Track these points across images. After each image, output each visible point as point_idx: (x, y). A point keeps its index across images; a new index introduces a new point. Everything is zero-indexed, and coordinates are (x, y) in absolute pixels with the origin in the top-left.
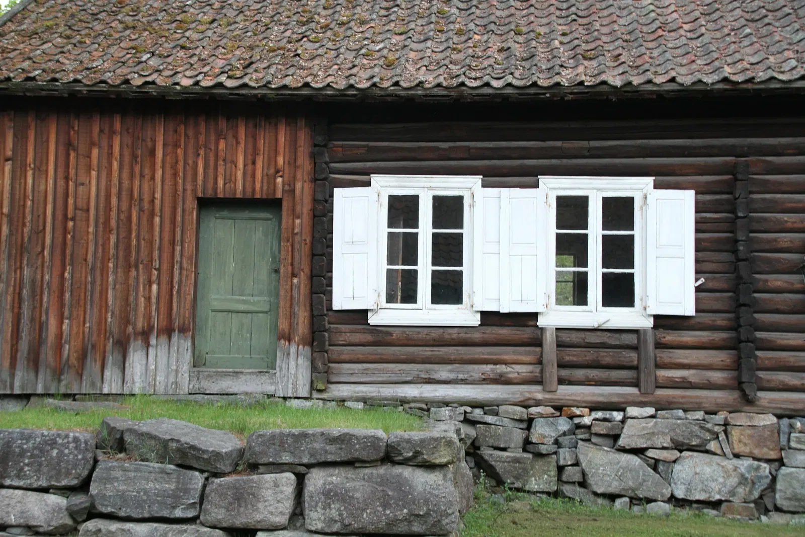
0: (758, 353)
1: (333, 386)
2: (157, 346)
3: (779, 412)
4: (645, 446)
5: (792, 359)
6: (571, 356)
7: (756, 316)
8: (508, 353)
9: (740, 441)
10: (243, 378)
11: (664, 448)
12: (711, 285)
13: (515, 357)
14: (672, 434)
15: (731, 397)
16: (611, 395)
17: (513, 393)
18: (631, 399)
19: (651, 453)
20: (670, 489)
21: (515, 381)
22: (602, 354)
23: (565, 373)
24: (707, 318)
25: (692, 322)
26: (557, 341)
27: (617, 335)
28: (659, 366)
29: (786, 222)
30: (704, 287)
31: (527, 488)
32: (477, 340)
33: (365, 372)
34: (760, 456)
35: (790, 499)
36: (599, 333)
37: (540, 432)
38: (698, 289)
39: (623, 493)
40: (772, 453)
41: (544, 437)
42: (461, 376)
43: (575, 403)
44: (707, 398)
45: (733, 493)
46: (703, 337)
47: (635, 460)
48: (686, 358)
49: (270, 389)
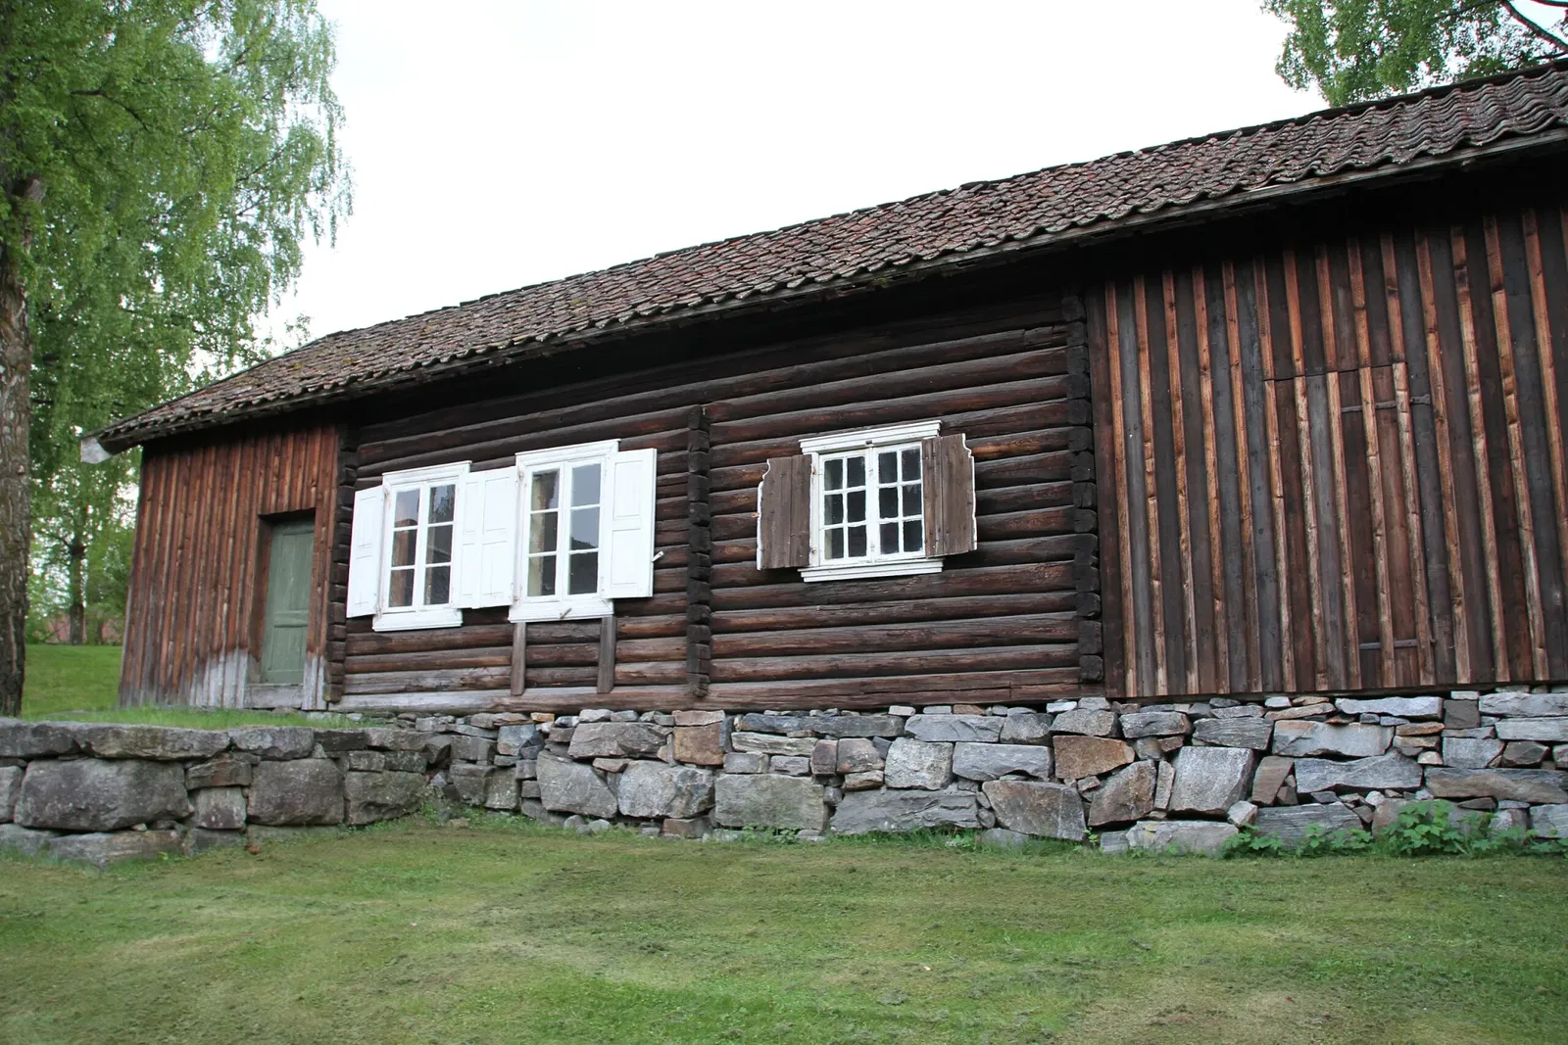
0: (715, 637)
1: (345, 698)
2: (225, 663)
3: (730, 707)
4: (591, 754)
5: (745, 642)
6: (540, 653)
7: (716, 591)
8: (484, 654)
9: (681, 745)
10: (280, 691)
11: (611, 757)
12: (670, 559)
13: (492, 658)
14: (620, 739)
15: (682, 693)
16: (571, 696)
17: (484, 699)
18: (588, 700)
19: (597, 763)
20: (615, 805)
21: (491, 685)
22: (566, 649)
23: (533, 673)
24: (665, 598)
25: (651, 605)
26: (527, 638)
27: (582, 627)
28: (617, 661)
29: (745, 474)
30: (662, 562)
31: (488, 804)
32: (459, 642)
33: (369, 682)
34: (702, 762)
35: (728, 812)
36: (566, 626)
37: (504, 741)
38: (657, 565)
39: (571, 810)
40: (715, 757)
41: (509, 747)
42: (444, 682)
43: (539, 708)
44: (659, 694)
45: (669, 807)
46: (660, 621)
47: (585, 771)
48: (643, 647)
49: (297, 702)
